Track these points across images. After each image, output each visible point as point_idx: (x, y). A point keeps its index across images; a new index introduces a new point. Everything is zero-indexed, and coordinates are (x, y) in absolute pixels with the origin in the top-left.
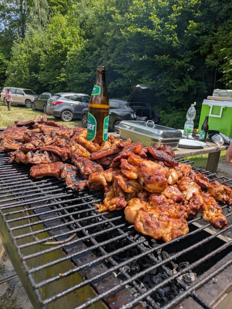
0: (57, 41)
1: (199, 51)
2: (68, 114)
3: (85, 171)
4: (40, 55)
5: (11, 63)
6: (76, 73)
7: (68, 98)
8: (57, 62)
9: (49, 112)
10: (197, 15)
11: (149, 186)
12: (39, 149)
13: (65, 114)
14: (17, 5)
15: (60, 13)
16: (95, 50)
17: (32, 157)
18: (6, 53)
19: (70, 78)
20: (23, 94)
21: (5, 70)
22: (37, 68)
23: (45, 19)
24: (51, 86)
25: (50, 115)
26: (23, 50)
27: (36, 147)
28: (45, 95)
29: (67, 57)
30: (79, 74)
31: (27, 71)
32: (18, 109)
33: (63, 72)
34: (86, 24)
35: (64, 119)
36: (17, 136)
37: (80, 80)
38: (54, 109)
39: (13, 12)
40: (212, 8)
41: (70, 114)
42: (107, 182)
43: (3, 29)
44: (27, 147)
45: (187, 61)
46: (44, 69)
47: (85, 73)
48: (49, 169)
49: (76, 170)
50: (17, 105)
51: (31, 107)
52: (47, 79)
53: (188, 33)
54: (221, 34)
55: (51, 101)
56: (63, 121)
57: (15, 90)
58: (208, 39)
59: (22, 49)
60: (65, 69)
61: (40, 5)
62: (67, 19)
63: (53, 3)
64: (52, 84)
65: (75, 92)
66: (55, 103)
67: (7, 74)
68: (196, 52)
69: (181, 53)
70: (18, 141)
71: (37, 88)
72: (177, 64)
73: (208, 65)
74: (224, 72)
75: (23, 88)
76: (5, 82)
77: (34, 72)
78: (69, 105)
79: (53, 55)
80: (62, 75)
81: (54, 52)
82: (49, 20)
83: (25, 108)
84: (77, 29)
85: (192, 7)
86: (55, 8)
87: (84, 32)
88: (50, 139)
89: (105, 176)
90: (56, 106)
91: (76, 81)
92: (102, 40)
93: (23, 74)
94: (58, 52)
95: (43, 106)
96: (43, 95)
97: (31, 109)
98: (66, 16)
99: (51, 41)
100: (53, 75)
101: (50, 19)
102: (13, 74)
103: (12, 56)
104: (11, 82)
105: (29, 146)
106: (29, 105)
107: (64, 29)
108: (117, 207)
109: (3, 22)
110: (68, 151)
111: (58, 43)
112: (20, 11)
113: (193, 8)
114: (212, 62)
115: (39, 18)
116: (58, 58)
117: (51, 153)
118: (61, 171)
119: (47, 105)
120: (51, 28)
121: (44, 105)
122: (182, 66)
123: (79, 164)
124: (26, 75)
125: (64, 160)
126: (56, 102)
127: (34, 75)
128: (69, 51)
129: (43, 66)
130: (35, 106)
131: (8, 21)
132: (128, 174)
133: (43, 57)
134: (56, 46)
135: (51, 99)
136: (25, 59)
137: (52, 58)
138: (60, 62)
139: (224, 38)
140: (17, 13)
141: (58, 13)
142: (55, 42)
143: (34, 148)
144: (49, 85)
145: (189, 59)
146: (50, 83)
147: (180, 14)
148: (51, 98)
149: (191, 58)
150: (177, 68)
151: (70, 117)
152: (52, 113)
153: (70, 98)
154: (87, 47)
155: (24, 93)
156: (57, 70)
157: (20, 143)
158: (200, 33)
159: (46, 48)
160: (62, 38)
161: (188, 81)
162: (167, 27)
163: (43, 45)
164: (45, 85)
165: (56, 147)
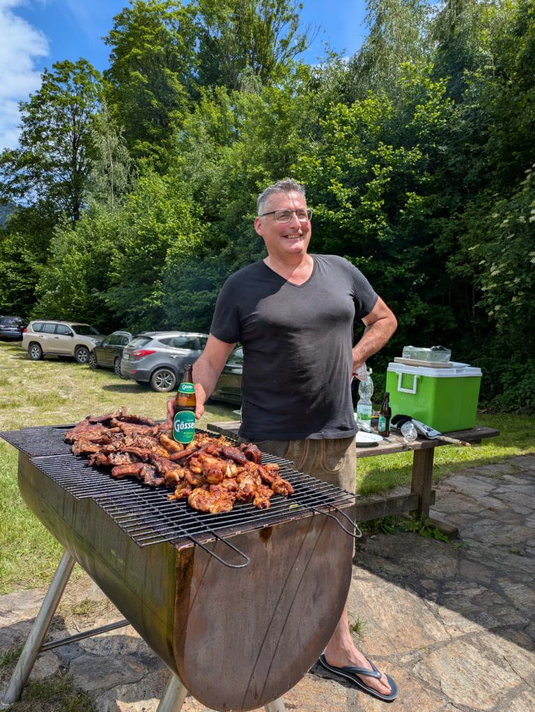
0: (146, 228)
1: (433, 247)
2: (166, 376)
3: (162, 470)
4: (111, 254)
5: (48, 269)
6: (185, 292)
7: (166, 342)
8: (146, 269)
9: (125, 372)
10: (424, 179)
11: (209, 478)
12: (119, 451)
13: (160, 376)
14: (66, 156)
15: (154, 171)
16: (224, 245)
17: (114, 458)
18: (38, 249)
19: (172, 301)
20: (71, 335)
21: (34, 284)
22: (104, 280)
23: (122, 183)
24: (132, 316)
25: (127, 378)
26: (75, 245)
27: (116, 448)
28: (119, 336)
29: (167, 259)
30: (190, 294)
31: (82, 287)
32: (59, 367)
33: (158, 289)
34: (205, 193)
35: (157, 386)
36: (91, 436)
37: (192, 304)
38: (136, 365)
39: (56, 169)
40: (451, 166)
41: (171, 375)
42: (180, 478)
43: (35, 200)
44: (109, 449)
45: (410, 266)
46: (119, 283)
47: (204, 291)
48: (130, 469)
49: (154, 470)
50: (57, 357)
51: (87, 362)
52: (123, 303)
53: (408, 215)
54: (471, 216)
55: (131, 350)
56: (155, 391)
57: (54, 326)
58: (449, 225)
59: (71, 242)
60: (162, 282)
61: (114, 157)
62: (167, 182)
63: (140, 151)
64: (133, 312)
65: (182, 330)
66: (139, 354)
67: (38, 292)
68: (426, 248)
69: (397, 251)
70: (94, 442)
71: (102, 321)
72: (389, 272)
73: (453, 274)
74: (484, 289)
75: (72, 321)
76: (32, 308)
77: (97, 288)
78: (169, 356)
79: (138, 255)
80: (155, 294)
81: (140, 249)
82: (130, 184)
83: (74, 364)
84: (188, 203)
85: (412, 165)
86: (143, 161)
87: (201, 209)
88: (131, 440)
89: (178, 473)
90: (142, 360)
91: (184, 308)
92: (238, 227)
93: (72, 293)
94: (147, 249)
95: (113, 360)
96: (114, 337)
97: (88, 366)
98: (165, 176)
99: (135, 227)
100: (137, 295)
101: (132, 181)
102: (50, 292)
103: (52, 254)
104: (46, 309)
105: (110, 447)
106: (83, 356)
107: (161, 203)
108: (183, 495)
109: (35, 187)
110: (149, 452)
111: (148, 231)
112: (71, 166)
113: (414, 168)
114: (459, 268)
115: (109, 181)
116: (149, 262)
117: (132, 454)
118: (141, 470)
119: (122, 358)
120: (135, 202)
121: (117, 357)
122: (400, 275)
123: (158, 464)
124: (80, 294)
125: (144, 461)
126: (142, 352)
127: (96, 294)
128: (170, 246)
129: (115, 277)
130: (96, 359)
131: (45, 187)
132: (194, 469)
133: (117, 258)
134: (144, 236)
135: (131, 346)
136: (78, 262)
137: (136, 261)
138: (151, 269)
139: (478, 223)
140: (65, 170)
141: (150, 171)
142: (142, 229)
143: (115, 450)
144: (127, 313)
145: (413, 262)
146: (129, 310)
147: (389, 179)
148: (130, 344)
149: (417, 260)
150: (391, 279)
151: (169, 381)
152: (132, 375)
153: (171, 342)
154: (208, 240)
155: (74, 332)
156: (145, 285)
157: (98, 445)
158: (431, 214)
159: (124, 241)
160: (157, 222)
161: (416, 306)
162: (365, 205)
163: (117, 234)
164: (118, 314)
165: (137, 448)
